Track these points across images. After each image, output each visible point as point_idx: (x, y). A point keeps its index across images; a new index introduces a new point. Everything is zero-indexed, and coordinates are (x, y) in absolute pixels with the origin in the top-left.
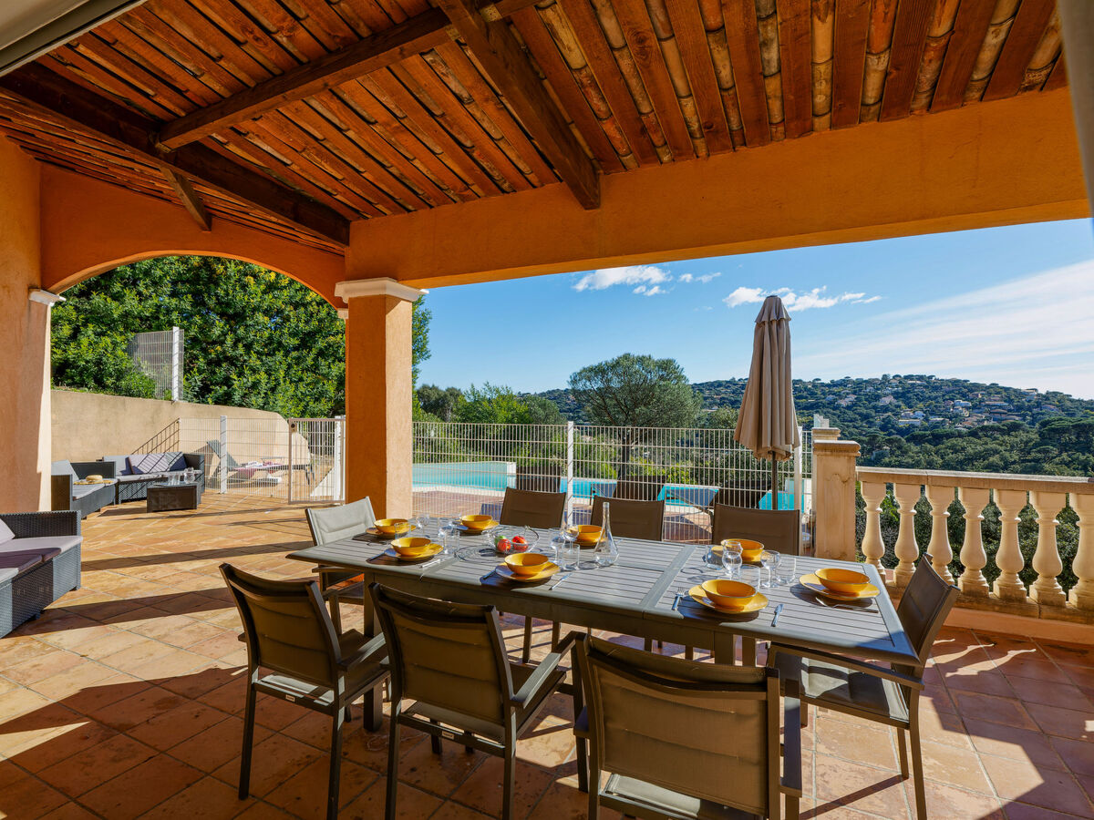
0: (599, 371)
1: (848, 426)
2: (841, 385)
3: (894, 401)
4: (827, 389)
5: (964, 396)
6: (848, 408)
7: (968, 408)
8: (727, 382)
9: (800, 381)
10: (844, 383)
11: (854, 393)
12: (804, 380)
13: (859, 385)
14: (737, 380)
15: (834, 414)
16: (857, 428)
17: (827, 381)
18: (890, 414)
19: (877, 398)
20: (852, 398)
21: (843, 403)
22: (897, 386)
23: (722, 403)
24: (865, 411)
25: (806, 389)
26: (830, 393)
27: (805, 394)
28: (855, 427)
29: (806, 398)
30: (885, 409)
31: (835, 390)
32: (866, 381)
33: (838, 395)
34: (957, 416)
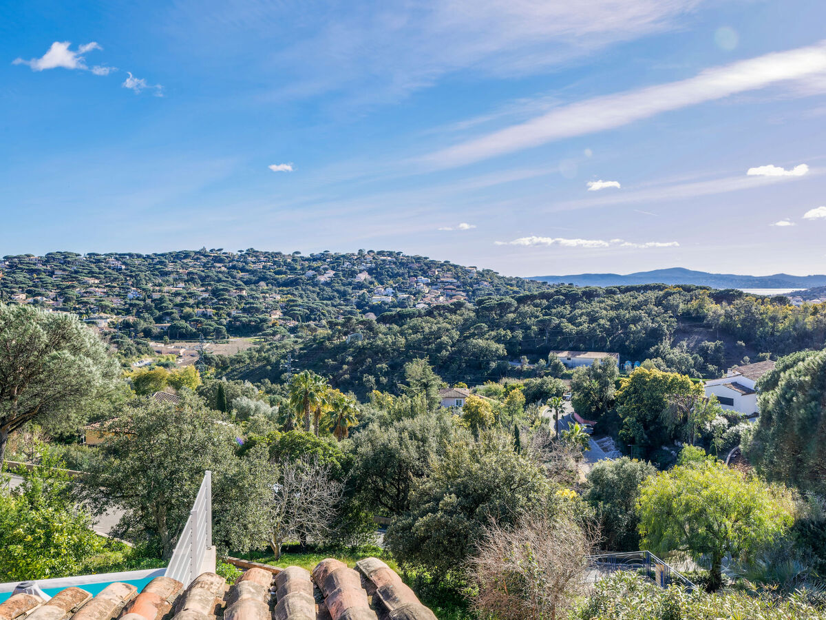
1: (327, 305)
2: (320, 259)
3: (368, 277)
4: (307, 264)
5: (425, 274)
6: (326, 284)
7: (428, 284)
8: (196, 253)
9: (279, 253)
10: (322, 257)
11: (333, 269)
12: (284, 253)
13: (336, 261)
14: (208, 250)
15: (314, 292)
16: (335, 306)
17: (307, 255)
18: (365, 291)
19: (353, 274)
20: (331, 273)
21: (322, 279)
22: (371, 262)
23: (191, 279)
24: (342, 288)
25: (285, 262)
26: (310, 268)
27: (284, 269)
28: (333, 305)
29: (285, 273)
30: (360, 286)
31: (315, 264)
32: (343, 256)
33: (316, 269)
34: (419, 292)
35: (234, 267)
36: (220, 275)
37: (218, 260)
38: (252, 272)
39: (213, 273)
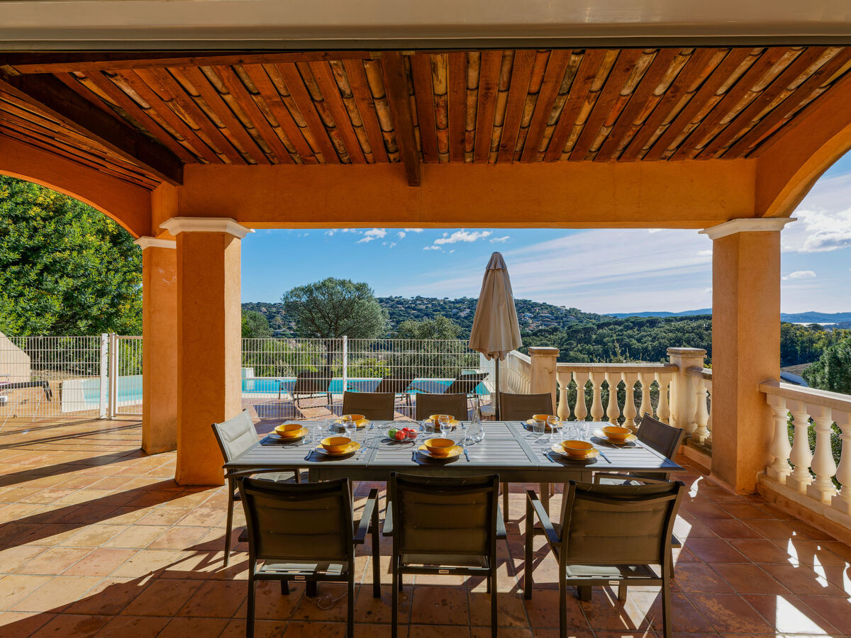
0: (308, 290)
1: (466, 331)
2: (461, 302)
4: (452, 305)
5: (529, 310)
6: (465, 318)
7: (531, 318)
8: (387, 299)
9: (435, 299)
10: (462, 301)
11: (469, 308)
12: (439, 298)
13: (471, 303)
14: (394, 297)
15: (457, 322)
17: (453, 300)
20: (468, 311)
21: (463, 314)
25: (439, 304)
26: (455, 308)
27: (439, 308)
31: (457, 305)
33: (459, 309)
34: (526, 323)
35: (409, 307)
36: (401, 312)
37: (399, 303)
38: (420, 310)
39: (396, 311)
